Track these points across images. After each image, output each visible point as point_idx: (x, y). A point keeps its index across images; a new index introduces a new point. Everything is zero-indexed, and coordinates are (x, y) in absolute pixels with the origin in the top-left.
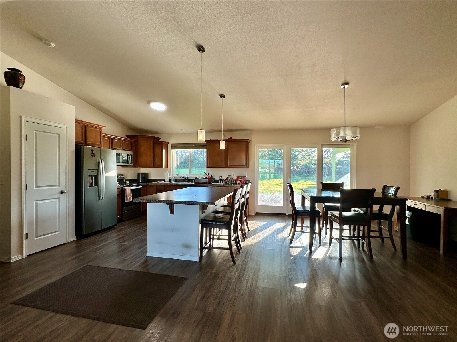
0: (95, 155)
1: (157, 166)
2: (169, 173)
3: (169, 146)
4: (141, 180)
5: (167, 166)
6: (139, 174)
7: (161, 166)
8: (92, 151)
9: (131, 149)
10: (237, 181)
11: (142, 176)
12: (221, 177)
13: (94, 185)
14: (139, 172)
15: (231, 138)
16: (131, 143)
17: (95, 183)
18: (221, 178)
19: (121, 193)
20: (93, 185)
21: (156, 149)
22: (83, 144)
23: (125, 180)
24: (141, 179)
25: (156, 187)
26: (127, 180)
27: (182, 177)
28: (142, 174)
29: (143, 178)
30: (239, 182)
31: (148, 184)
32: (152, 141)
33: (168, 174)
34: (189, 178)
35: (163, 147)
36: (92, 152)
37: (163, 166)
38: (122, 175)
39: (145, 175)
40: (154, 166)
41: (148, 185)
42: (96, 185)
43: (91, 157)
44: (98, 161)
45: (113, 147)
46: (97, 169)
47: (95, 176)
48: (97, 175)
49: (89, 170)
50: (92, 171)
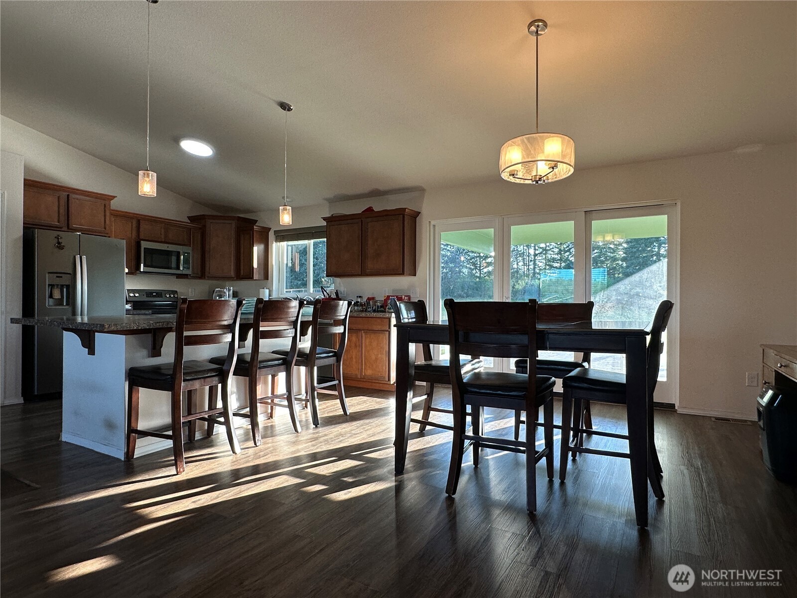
0: (64, 246)
1: (244, 276)
3: (271, 235)
5: (265, 276)
7: (249, 277)
8: (58, 239)
9: (190, 243)
10: (386, 306)
12: (360, 297)
15: (370, 210)
16: (190, 231)
17: (66, 301)
18: (359, 300)
20: (64, 304)
21: (242, 241)
22: (61, 228)
33: (265, 292)
35: (253, 237)
36: (58, 240)
37: (253, 276)
42: (68, 305)
43: (56, 250)
44: (72, 257)
45: (142, 237)
46: (71, 273)
47: (67, 286)
48: (69, 285)
49: (51, 275)
50: (57, 277)
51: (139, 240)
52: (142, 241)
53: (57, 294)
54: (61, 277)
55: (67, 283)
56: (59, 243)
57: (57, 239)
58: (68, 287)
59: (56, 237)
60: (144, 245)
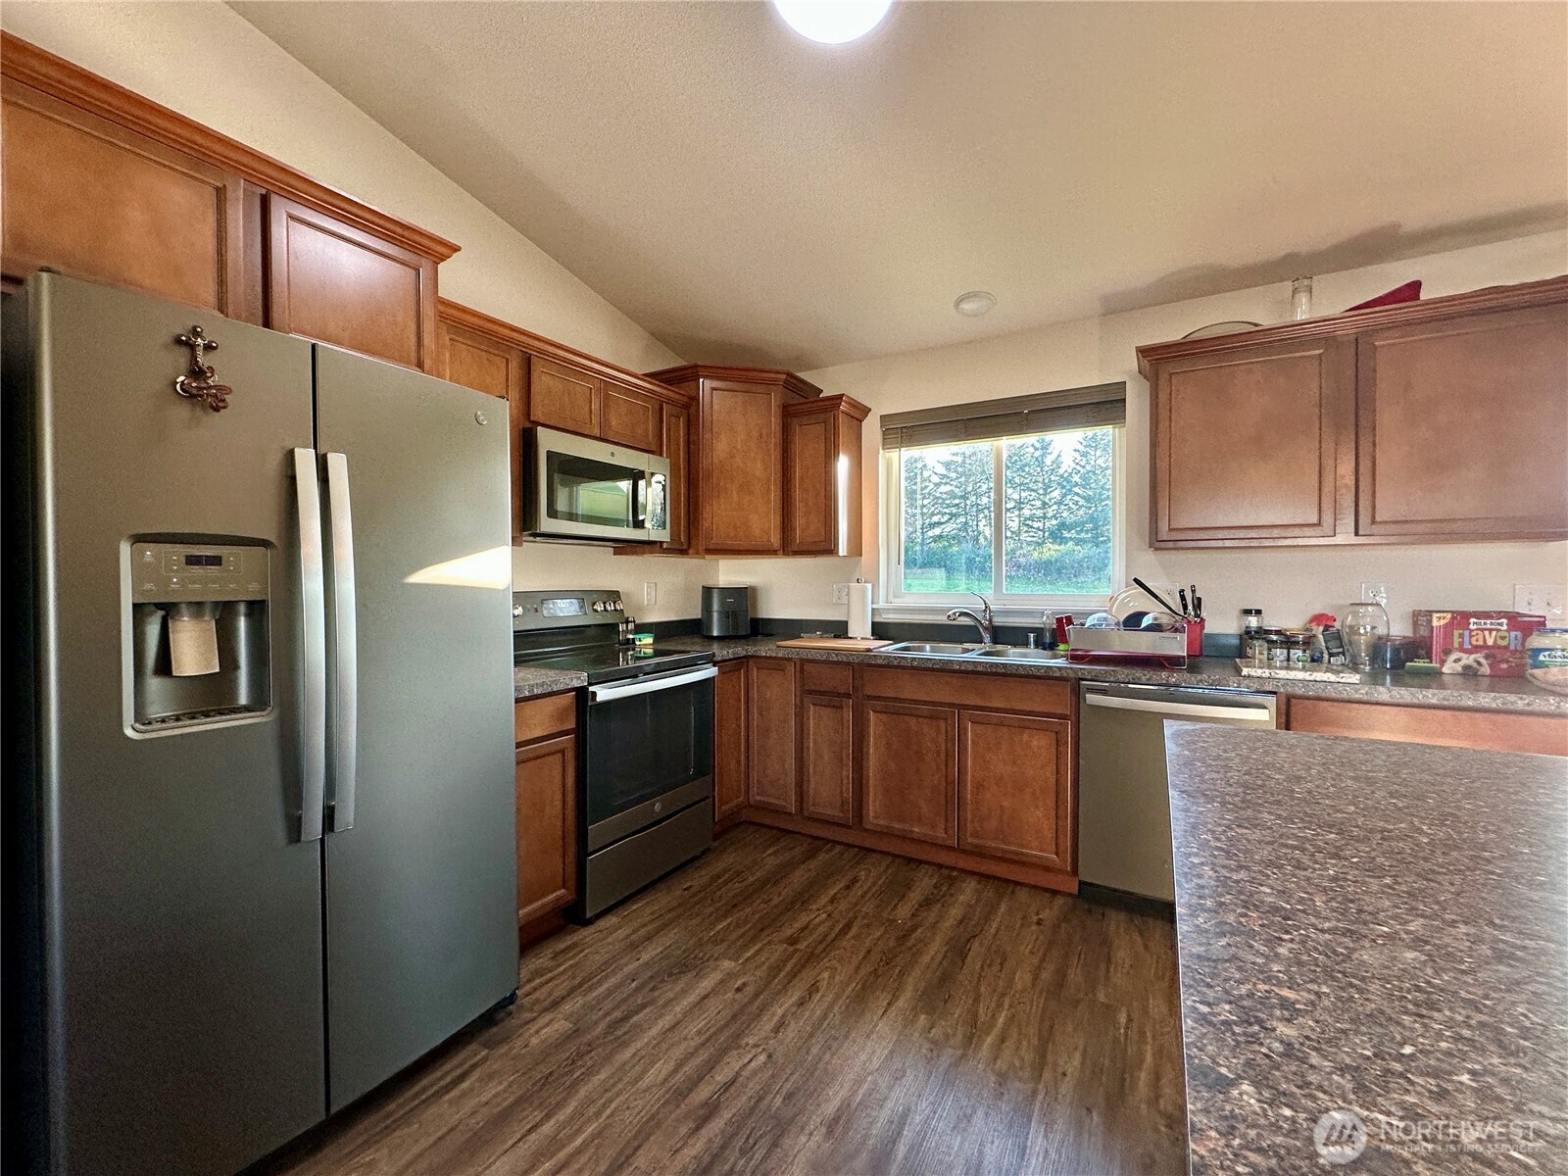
1: (805, 548)
2: (869, 586)
3: (871, 428)
4: (721, 627)
5: (856, 549)
6: (707, 591)
7: (823, 546)
8: (192, 347)
9: (661, 446)
10: (1447, 652)
11: (722, 603)
13: (243, 699)
14: (710, 583)
16: (661, 409)
18: (1253, 622)
19: (571, 724)
21: (797, 447)
23: (631, 626)
24: (720, 620)
25: (802, 671)
26: (642, 629)
27: (962, 614)
28: (727, 592)
29: (728, 614)
30: (1468, 660)
31: (751, 650)
32: (775, 400)
33: (864, 591)
34: (998, 621)
35: (836, 435)
36: (194, 357)
37: (836, 545)
38: (614, 596)
39: (741, 598)
40: (788, 546)
41: (752, 657)
42: (258, 703)
43: (182, 411)
44: (274, 461)
45: (537, 414)
46: (272, 537)
47: (250, 604)
48: (263, 602)
49: (149, 553)
50: (192, 560)
51: (528, 425)
52: (539, 428)
53: (194, 652)
54: (216, 561)
55: (252, 590)
56: (197, 373)
57: (181, 357)
58: (256, 609)
59: (178, 341)
60: (549, 441)
